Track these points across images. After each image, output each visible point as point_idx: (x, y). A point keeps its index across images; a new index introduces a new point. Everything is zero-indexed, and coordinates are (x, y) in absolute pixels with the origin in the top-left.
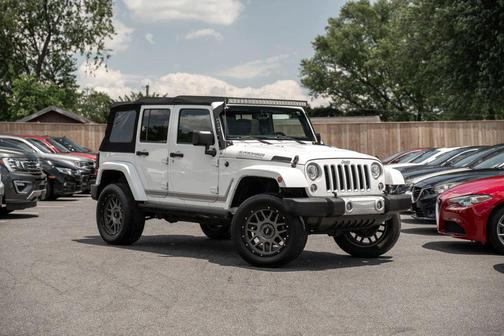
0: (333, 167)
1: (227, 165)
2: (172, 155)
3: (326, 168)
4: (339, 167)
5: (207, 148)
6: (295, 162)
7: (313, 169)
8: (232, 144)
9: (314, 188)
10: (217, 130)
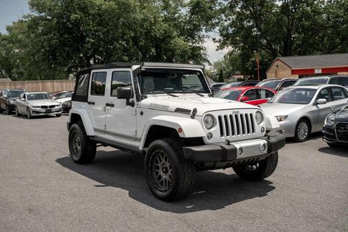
0: (225, 117)
1: (142, 113)
2: (107, 105)
3: (220, 118)
4: (231, 116)
5: (128, 101)
6: (193, 114)
7: (209, 119)
8: (146, 97)
9: (210, 136)
10: (135, 86)
